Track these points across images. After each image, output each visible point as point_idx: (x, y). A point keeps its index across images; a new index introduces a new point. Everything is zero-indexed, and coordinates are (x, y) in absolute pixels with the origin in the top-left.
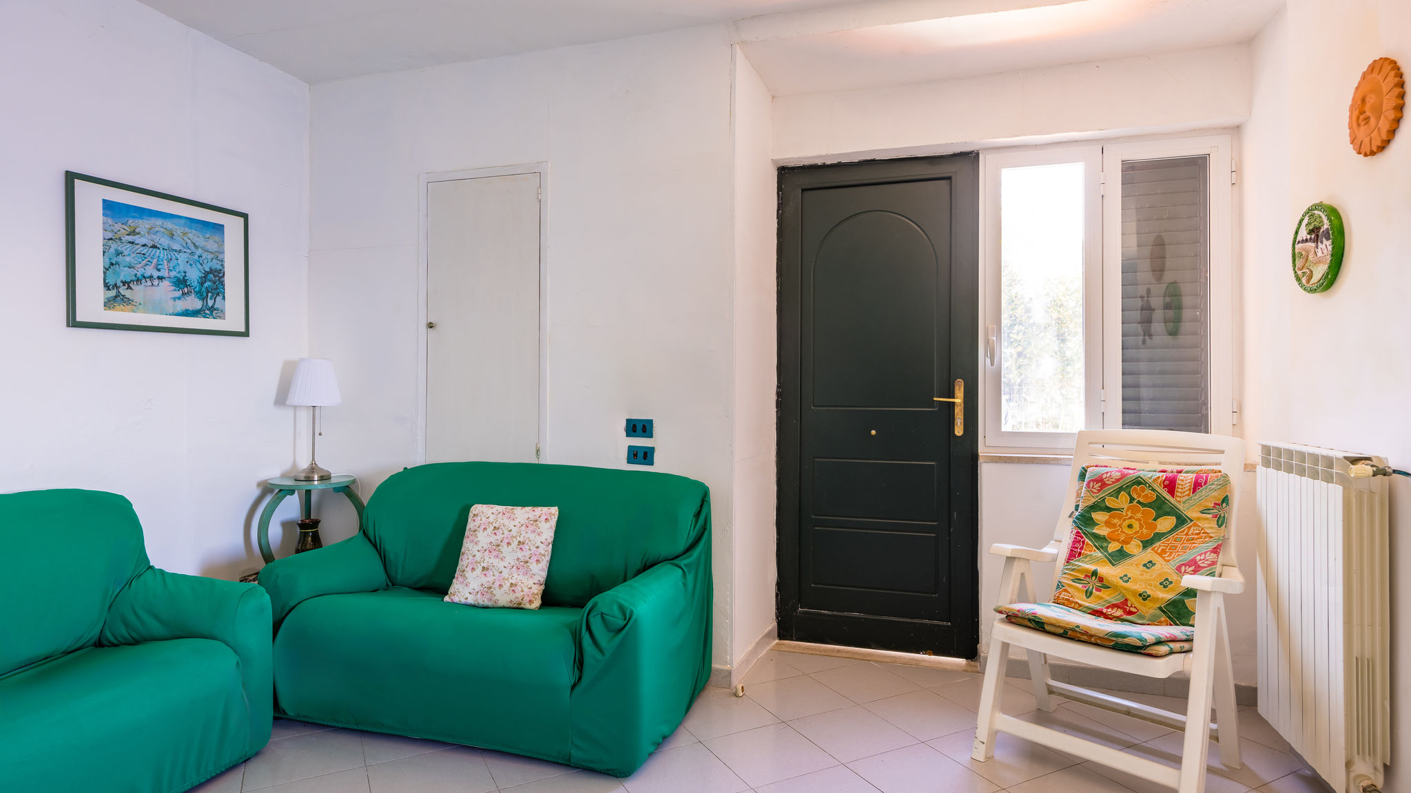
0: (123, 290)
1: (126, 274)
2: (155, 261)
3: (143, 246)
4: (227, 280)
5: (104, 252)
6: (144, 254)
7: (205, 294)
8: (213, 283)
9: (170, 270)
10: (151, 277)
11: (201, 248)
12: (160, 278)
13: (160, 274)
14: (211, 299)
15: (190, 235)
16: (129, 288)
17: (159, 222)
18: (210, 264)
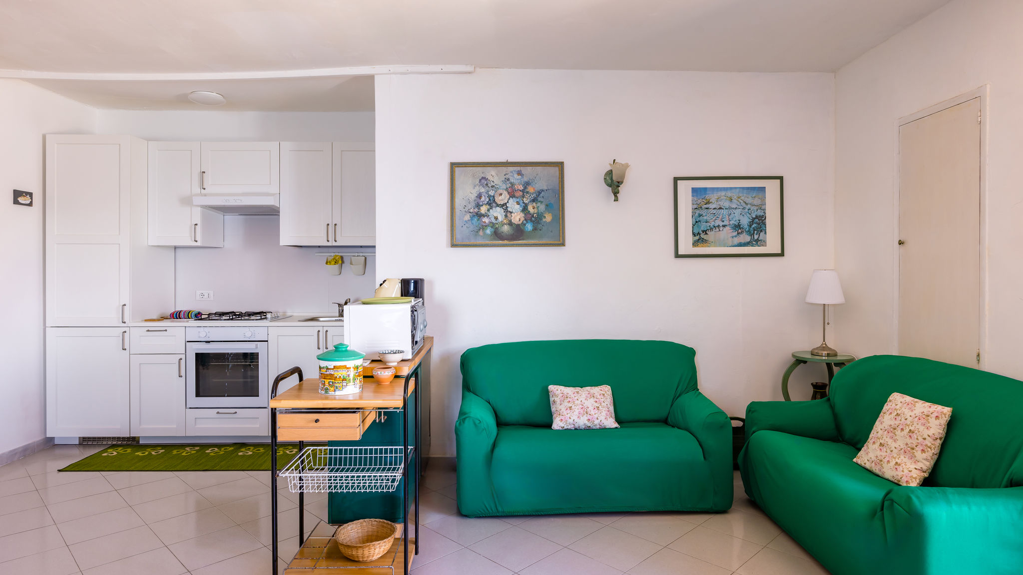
0: (703, 236)
1: (704, 226)
2: (721, 217)
3: (714, 209)
4: (767, 221)
5: (692, 216)
6: (714, 214)
7: (752, 232)
8: (758, 224)
9: (730, 220)
10: (719, 226)
11: (750, 204)
12: (724, 226)
13: (724, 224)
14: (756, 234)
15: (743, 198)
16: (706, 234)
17: (723, 193)
18: (756, 213)
